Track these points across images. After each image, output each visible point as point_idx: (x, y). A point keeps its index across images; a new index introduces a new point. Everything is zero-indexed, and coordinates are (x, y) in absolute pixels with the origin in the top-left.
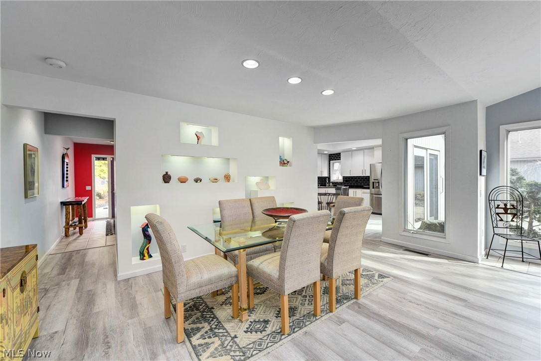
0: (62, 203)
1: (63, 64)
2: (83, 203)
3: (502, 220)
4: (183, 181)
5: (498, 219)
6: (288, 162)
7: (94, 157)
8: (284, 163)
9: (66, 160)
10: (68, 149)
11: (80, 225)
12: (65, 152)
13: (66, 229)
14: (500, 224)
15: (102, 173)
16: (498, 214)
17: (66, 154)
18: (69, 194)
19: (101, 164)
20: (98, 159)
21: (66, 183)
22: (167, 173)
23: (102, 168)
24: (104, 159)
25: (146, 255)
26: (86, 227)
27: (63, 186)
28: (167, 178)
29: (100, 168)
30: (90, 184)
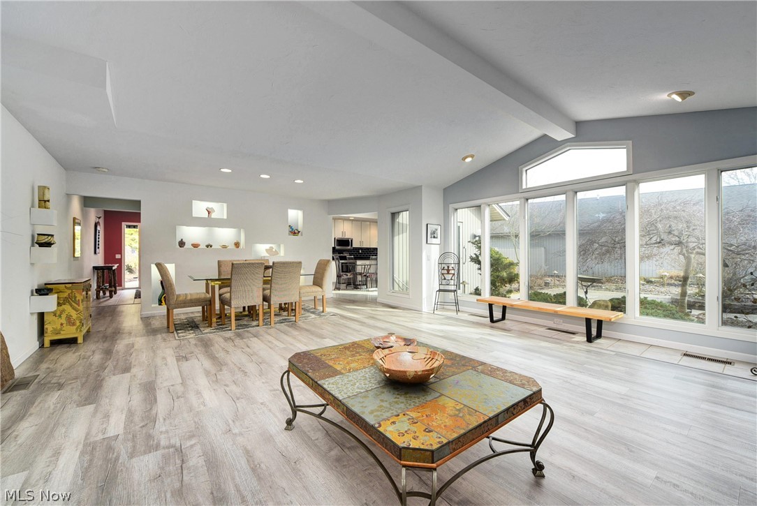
0: (94, 267)
1: (106, 170)
2: (114, 268)
3: (445, 279)
4: (195, 246)
5: (443, 278)
6: (299, 232)
7: (124, 224)
8: (294, 232)
9: (98, 228)
10: (99, 218)
11: (110, 289)
12: (97, 220)
13: (97, 291)
14: (444, 282)
15: (132, 242)
16: (443, 274)
17: (98, 222)
18: (99, 261)
19: (133, 232)
20: (129, 227)
21: (97, 250)
22: (182, 240)
23: (133, 236)
24: (135, 227)
25: (163, 302)
26: (115, 293)
27: (95, 253)
28: (182, 244)
29: (131, 237)
30: (120, 253)
